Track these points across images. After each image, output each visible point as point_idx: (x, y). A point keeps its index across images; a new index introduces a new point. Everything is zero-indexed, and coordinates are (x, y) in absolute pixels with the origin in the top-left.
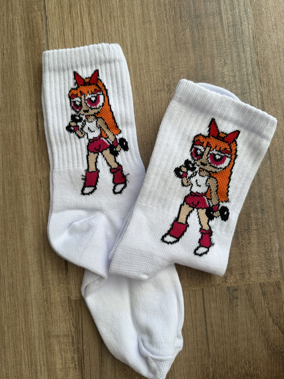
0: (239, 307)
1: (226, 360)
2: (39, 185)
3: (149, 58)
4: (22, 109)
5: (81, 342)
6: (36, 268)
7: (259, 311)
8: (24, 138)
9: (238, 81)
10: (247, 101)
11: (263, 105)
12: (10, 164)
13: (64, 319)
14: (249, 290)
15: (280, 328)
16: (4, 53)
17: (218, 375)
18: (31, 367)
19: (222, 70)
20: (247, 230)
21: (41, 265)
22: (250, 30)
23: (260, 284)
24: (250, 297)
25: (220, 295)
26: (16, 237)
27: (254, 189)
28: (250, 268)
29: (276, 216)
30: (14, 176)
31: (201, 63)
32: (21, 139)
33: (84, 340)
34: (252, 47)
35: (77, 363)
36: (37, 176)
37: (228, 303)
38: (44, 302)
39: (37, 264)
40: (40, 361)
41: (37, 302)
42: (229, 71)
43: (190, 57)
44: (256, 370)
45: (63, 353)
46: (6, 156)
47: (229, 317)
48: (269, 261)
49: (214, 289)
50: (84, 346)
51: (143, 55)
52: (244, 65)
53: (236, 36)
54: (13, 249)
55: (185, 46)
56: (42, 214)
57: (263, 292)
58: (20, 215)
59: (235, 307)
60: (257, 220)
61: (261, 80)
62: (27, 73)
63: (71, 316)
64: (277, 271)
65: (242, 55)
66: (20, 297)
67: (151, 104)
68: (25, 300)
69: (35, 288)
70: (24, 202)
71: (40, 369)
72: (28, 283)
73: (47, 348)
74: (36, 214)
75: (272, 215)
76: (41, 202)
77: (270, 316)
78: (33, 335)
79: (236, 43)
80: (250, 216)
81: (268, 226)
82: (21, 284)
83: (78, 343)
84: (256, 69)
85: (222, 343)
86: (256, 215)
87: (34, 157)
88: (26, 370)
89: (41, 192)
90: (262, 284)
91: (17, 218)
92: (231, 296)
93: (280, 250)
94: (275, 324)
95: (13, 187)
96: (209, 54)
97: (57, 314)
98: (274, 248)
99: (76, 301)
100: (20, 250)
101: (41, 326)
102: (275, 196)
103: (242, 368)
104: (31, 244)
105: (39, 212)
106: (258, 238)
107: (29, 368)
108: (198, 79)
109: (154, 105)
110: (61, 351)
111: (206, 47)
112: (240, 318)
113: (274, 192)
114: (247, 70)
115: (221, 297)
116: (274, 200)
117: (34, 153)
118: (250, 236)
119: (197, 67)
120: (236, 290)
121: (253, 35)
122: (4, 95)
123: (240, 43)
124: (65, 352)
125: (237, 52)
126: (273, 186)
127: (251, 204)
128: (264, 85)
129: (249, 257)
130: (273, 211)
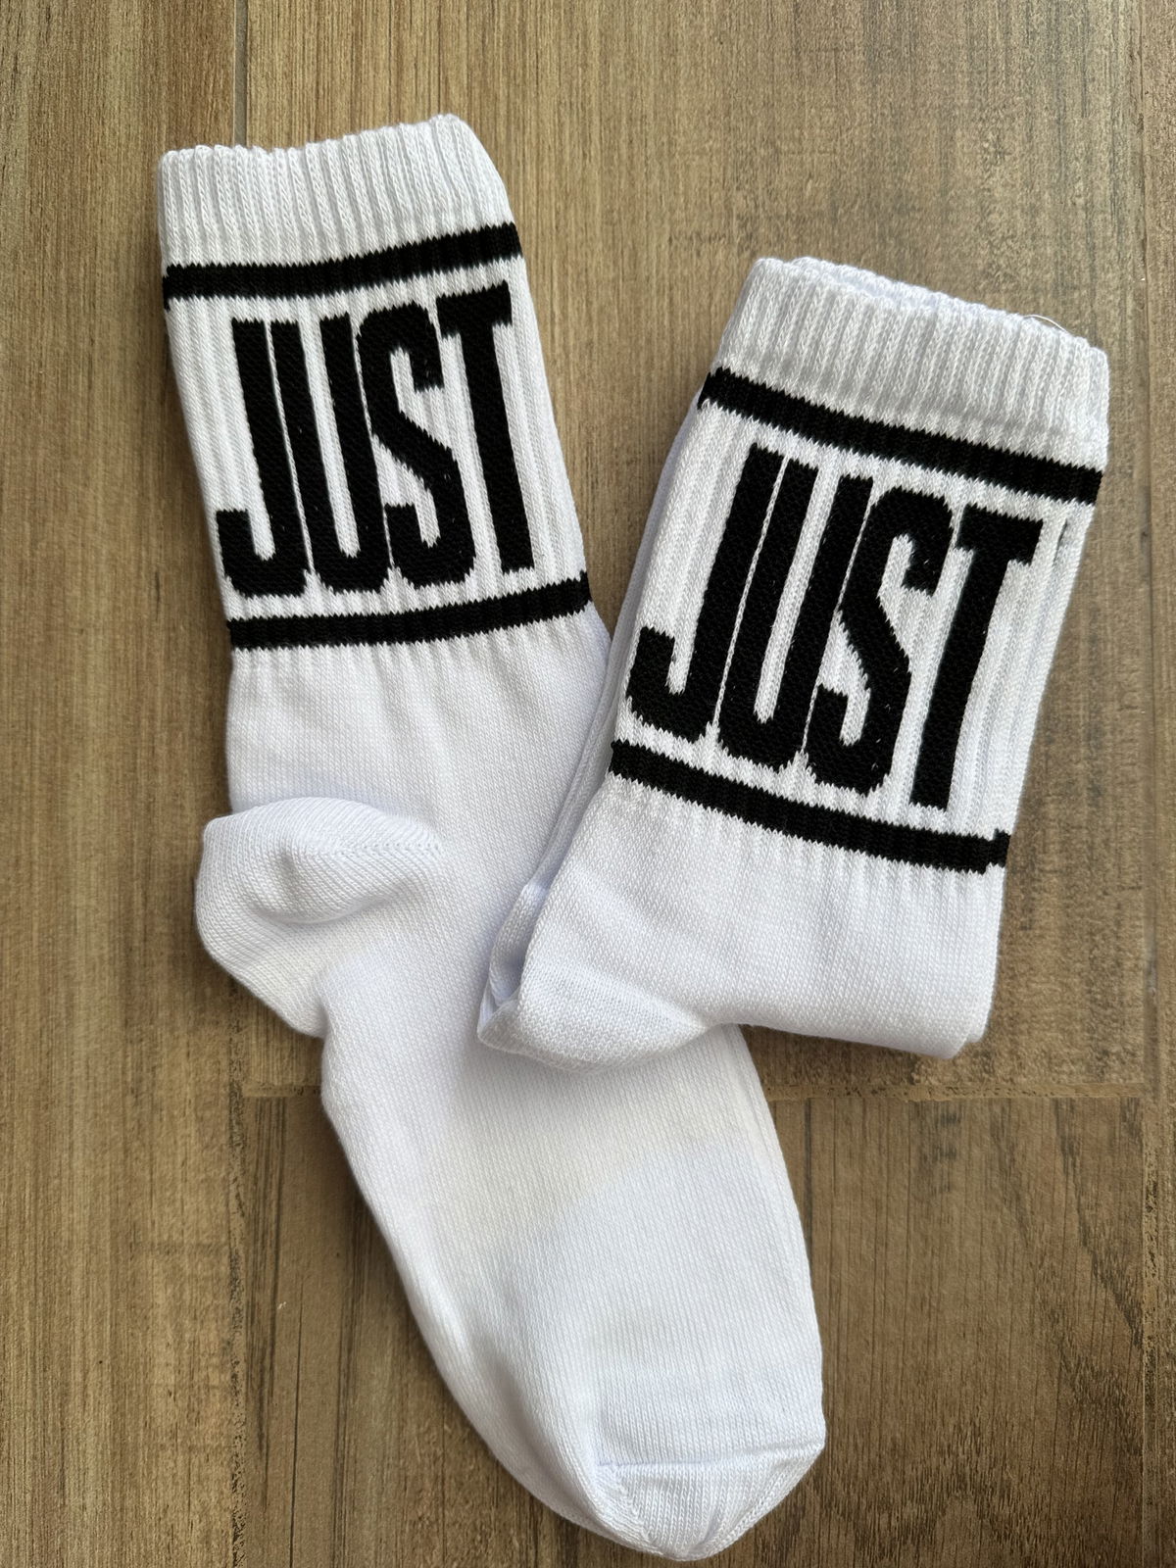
0: (957, 1196)
1: (878, 1412)
2: (149, 595)
3: (675, 94)
4: (106, 263)
5: (270, 1280)
6: (102, 948)
7: (1039, 1219)
8: (105, 387)
9: (1047, 234)
10: (1077, 322)
11: (1142, 342)
12: (34, 490)
13: (203, 1176)
14: (1005, 1125)
15: (1119, 1299)
16: (52, 10)
17: (839, 1472)
18: (45, 1370)
19: (982, 178)
20: (1025, 868)
21: (126, 938)
22: (1121, 17)
23: (1057, 1103)
24: (1008, 1157)
25: (880, 1137)
26: (32, 809)
27: (1069, 701)
28: (1021, 1032)
29: (1152, 821)
30: (44, 545)
31: (897, 141)
32: (90, 387)
33: (280, 1274)
34: (1120, 94)
35: (241, 1369)
36: (144, 554)
37: (913, 1175)
38: (124, 1095)
39: (109, 933)
40: (84, 1347)
41: (96, 1096)
42: (1013, 186)
43: (850, 108)
44: (1000, 1465)
45: (187, 1323)
46: (19, 458)
47: (908, 1231)
48: (1102, 1011)
49: (858, 1109)
50: (279, 1299)
51: (652, 80)
52: (1078, 166)
53: (1058, 40)
54: (13, 860)
55: (837, 57)
56: (152, 718)
57: (1063, 1138)
58: (57, 716)
59: (941, 1188)
60: (1068, 831)
61: (1145, 235)
62: (145, 106)
63: (237, 1167)
64: (1133, 1055)
65: (1075, 121)
66: (25, 1068)
67: (667, 292)
68: (45, 1082)
69: (93, 1035)
70: (77, 659)
71: (80, 1380)
72: (63, 1010)
73: (122, 1295)
74: (125, 718)
75: (1133, 816)
76: (150, 665)
77: (1085, 1244)
78: (65, 1235)
79: (1053, 68)
80: (1043, 810)
81: (1113, 860)
82: (32, 1012)
83: (256, 1283)
84: (1129, 187)
85: (870, 1339)
86: (1068, 812)
87: (141, 473)
88: (19, 1380)
89: (155, 624)
90: (1064, 1107)
91: (44, 728)
92: (927, 1146)
93: (1153, 970)
94: (1102, 1278)
95: (35, 593)
96: (936, 103)
97: (174, 1154)
98: (1129, 959)
99: (262, 1107)
100: (39, 866)
101: (104, 1198)
102: (1155, 735)
103: (941, 1453)
104: (90, 844)
105: (138, 710)
106: (1068, 907)
107: (34, 1371)
108: (877, 206)
109: (678, 298)
110: (178, 1313)
111: (926, 71)
112: (956, 1242)
113: (1154, 719)
114: (1091, 190)
115: (884, 1144)
116: (1152, 754)
117: (141, 455)
118: (1033, 899)
119: (876, 153)
120: (950, 1120)
121: (1131, 43)
122: (36, 192)
123: (1072, 70)
124: (195, 1318)
125: (1054, 107)
126: (1153, 692)
127: (1050, 763)
128: (1155, 258)
129: (1020, 985)
130: (1140, 799)
